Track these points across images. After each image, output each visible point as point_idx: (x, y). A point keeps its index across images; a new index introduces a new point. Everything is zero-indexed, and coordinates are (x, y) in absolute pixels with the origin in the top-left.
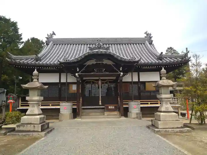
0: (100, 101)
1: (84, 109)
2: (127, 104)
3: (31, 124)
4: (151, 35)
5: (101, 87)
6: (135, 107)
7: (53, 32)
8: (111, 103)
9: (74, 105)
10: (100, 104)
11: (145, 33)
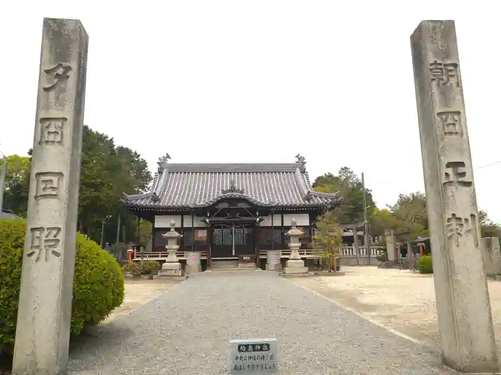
0: (234, 251)
1: (213, 260)
2: (266, 254)
3: (172, 270)
4: (304, 159)
5: (235, 232)
6: (273, 257)
7: (167, 154)
8: (247, 253)
9: (202, 256)
10: (234, 254)
11: (296, 157)
